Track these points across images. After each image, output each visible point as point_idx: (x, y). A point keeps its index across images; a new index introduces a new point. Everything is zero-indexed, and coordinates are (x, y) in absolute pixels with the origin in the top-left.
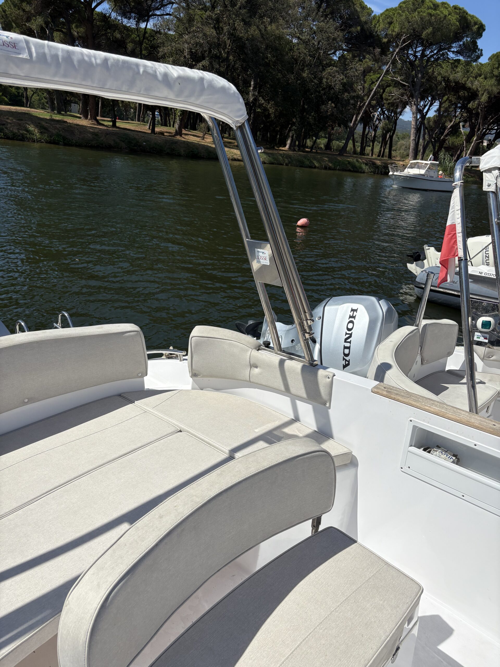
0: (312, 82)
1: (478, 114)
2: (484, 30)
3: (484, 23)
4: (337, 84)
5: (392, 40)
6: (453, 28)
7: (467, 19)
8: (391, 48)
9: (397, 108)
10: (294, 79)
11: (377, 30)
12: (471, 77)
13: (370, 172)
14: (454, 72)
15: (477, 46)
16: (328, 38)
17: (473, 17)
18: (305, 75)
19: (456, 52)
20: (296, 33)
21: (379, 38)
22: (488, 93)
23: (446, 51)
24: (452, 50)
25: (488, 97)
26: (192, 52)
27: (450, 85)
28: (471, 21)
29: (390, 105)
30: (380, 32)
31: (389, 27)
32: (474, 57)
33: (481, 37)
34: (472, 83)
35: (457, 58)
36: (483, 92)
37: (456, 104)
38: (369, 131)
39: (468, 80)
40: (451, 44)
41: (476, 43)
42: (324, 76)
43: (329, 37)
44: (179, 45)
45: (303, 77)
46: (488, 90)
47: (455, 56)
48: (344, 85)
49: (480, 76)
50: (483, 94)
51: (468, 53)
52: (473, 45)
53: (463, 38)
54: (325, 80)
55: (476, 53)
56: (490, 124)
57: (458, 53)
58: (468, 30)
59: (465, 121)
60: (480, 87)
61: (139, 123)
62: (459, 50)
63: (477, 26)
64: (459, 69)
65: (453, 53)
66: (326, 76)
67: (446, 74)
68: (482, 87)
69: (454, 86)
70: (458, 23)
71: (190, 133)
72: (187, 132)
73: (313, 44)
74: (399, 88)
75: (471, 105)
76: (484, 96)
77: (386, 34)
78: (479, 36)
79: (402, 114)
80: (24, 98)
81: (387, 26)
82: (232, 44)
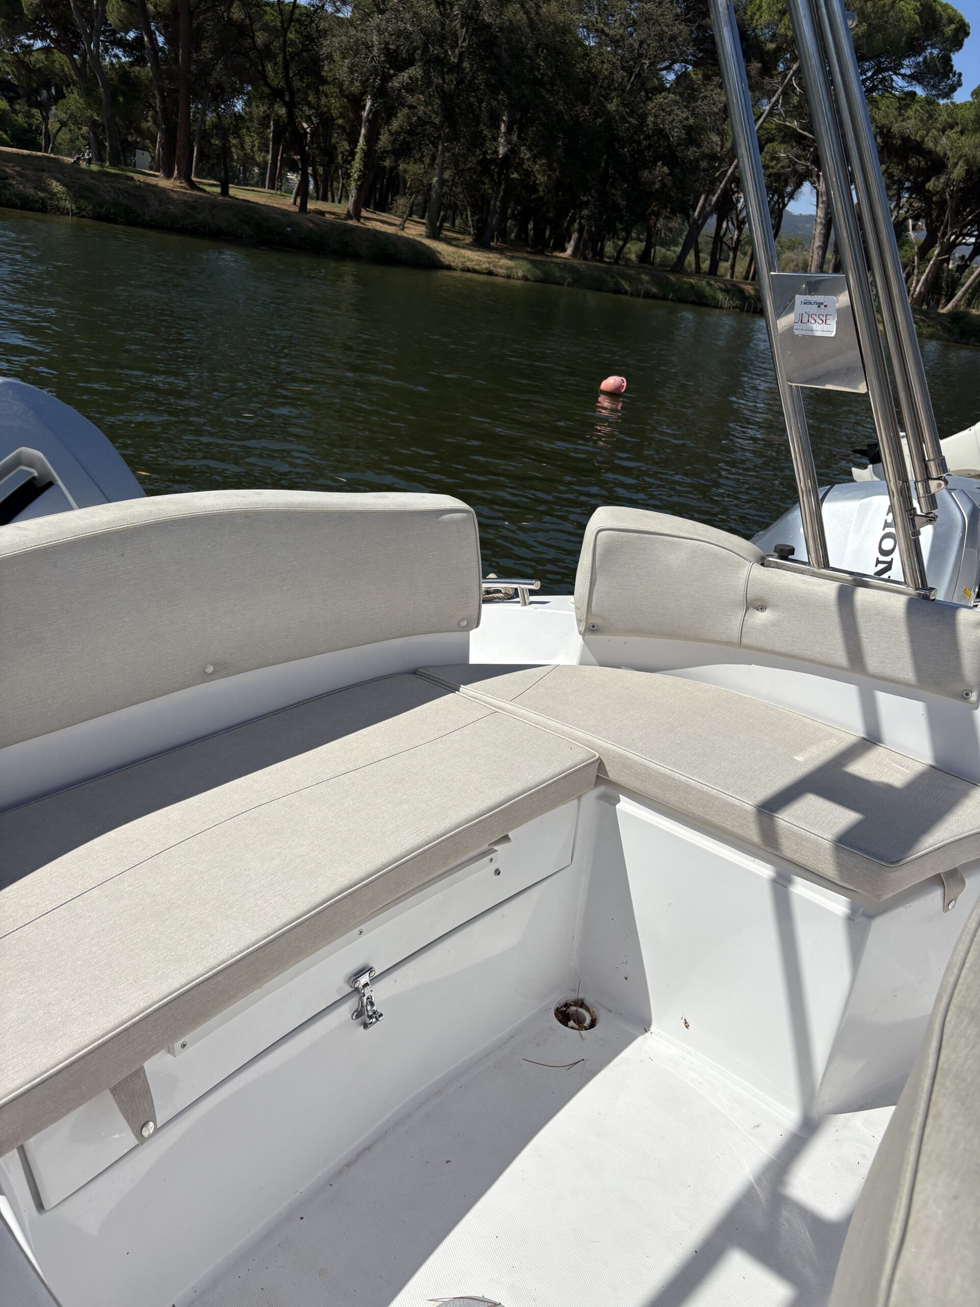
0: (625, 123)
1: (942, 204)
2: (967, 34)
3: (967, 21)
4: (676, 127)
5: (784, 46)
6: (907, 26)
7: (935, 10)
8: (782, 63)
9: (786, 186)
10: (590, 115)
11: (757, 25)
12: (934, 128)
13: (734, 308)
14: (900, 118)
15: (952, 66)
16: (660, 36)
17: (946, 7)
18: (611, 107)
19: (909, 76)
20: (597, 22)
21: (759, 41)
22: (967, 162)
23: (890, 73)
24: (903, 71)
25: (966, 170)
26: (390, 49)
27: (892, 143)
28: (941, 15)
29: (772, 178)
30: (762, 29)
31: (780, 21)
32: (944, 89)
33: (961, 48)
34: (936, 141)
35: (910, 89)
36: (955, 161)
37: (900, 182)
38: (727, 228)
39: (927, 134)
40: (900, 59)
41: (950, 60)
42: (650, 110)
43: (664, 32)
44: (362, 35)
45: (609, 112)
46: (965, 156)
47: (907, 85)
48: (689, 130)
49: (952, 128)
50: (956, 164)
51: (931, 79)
52: (943, 63)
53: (925, 48)
54: (651, 119)
55: (948, 80)
56: (965, 227)
57: (912, 78)
58: (936, 34)
59: (916, 218)
60: (951, 150)
61: (273, 192)
62: (915, 72)
63: (953, 26)
64: (910, 112)
65: (903, 79)
66: (653, 111)
67: (886, 122)
68: (954, 150)
69: (900, 145)
70: (917, 17)
71: (374, 216)
72: (370, 215)
73: (631, 45)
74: (792, 146)
75: (932, 185)
76: (958, 167)
77: (774, 35)
78: (956, 45)
79: (795, 197)
80: (41, 134)
81: (776, 17)
82: (470, 37)
